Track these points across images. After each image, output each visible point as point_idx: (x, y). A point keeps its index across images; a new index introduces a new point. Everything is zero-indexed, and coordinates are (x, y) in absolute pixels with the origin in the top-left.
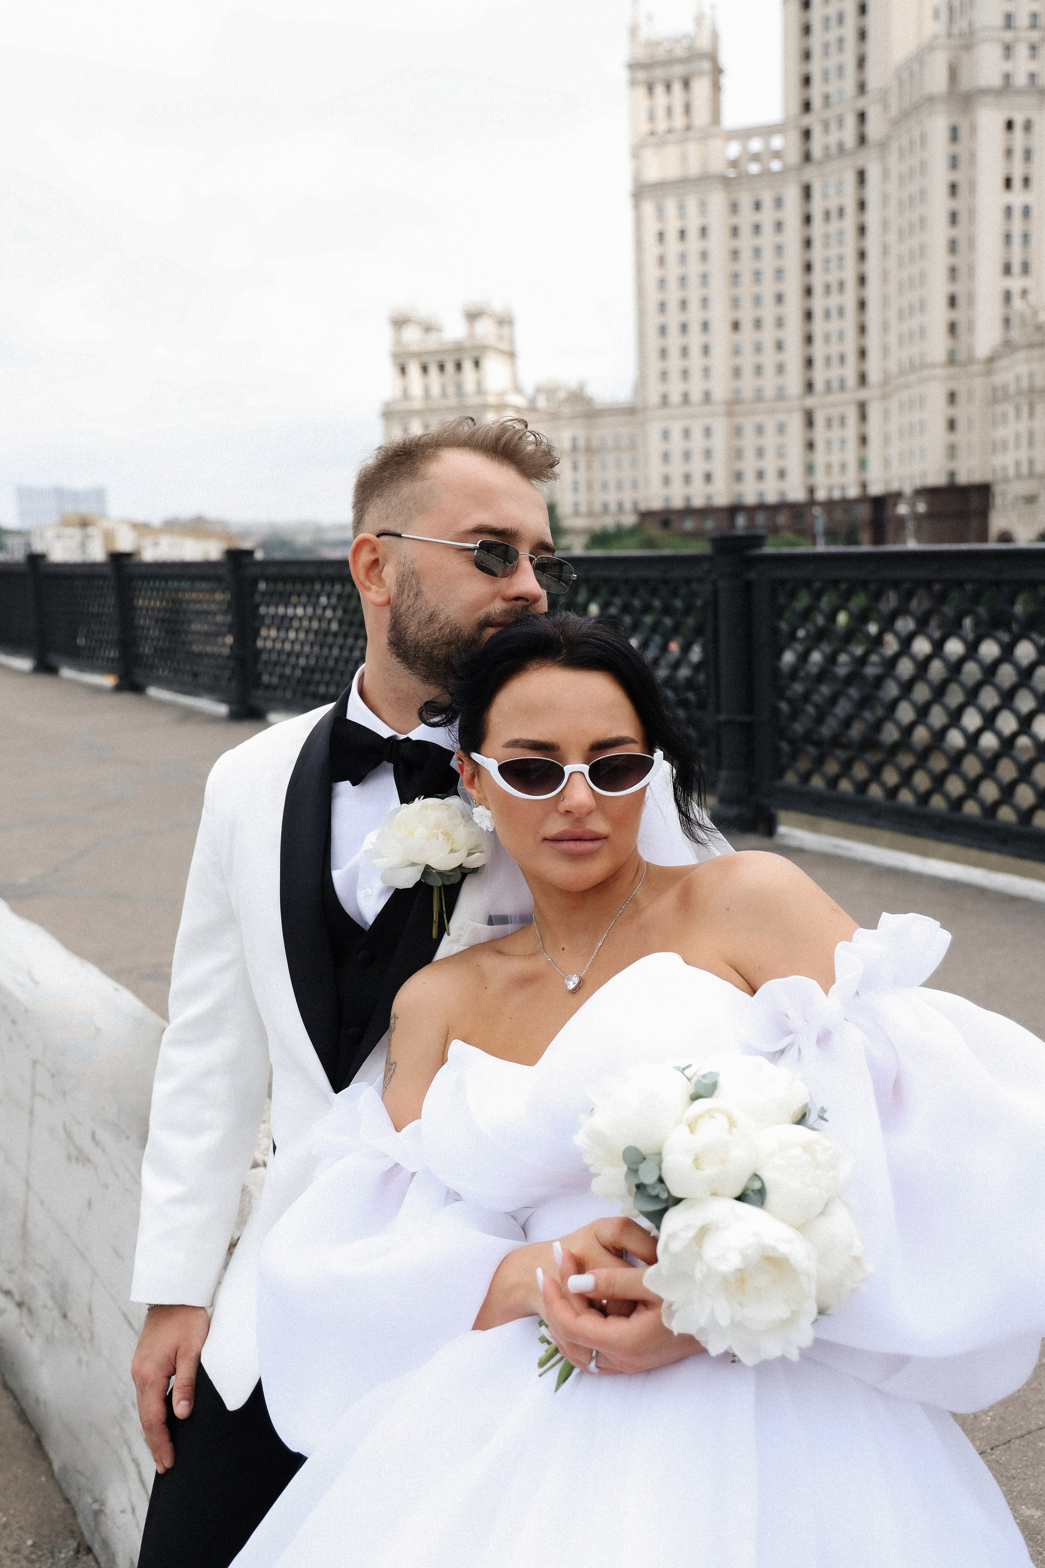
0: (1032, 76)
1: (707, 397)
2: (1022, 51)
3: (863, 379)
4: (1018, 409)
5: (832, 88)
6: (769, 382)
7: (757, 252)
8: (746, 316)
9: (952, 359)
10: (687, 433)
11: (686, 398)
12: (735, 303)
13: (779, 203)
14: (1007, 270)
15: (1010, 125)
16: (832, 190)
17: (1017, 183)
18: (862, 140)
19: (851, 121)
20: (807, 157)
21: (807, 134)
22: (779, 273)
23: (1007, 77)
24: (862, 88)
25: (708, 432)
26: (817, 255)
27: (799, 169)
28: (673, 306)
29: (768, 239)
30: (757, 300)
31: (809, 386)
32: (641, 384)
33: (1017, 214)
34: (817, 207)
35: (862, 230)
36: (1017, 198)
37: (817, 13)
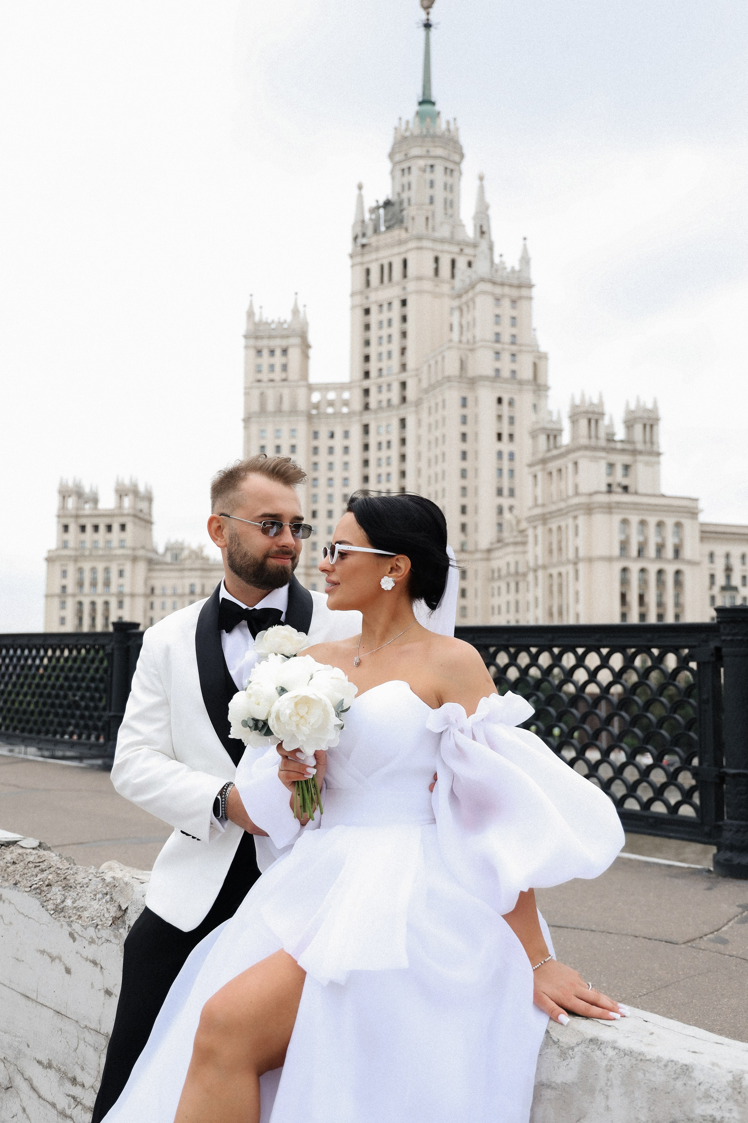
0: (514, 372)
2: (506, 357)
4: (508, 585)
5: (384, 364)
7: (331, 465)
8: (322, 508)
9: (464, 548)
12: (314, 498)
13: (346, 434)
14: (500, 492)
15: (500, 401)
16: (383, 430)
17: (505, 437)
18: (404, 399)
19: (396, 387)
20: (366, 407)
21: (366, 392)
22: (346, 481)
23: (497, 371)
24: (404, 367)
26: (372, 471)
27: (361, 414)
29: (338, 458)
30: (330, 498)
33: (506, 457)
34: (373, 440)
35: (403, 457)
36: (505, 446)
37: (374, 318)
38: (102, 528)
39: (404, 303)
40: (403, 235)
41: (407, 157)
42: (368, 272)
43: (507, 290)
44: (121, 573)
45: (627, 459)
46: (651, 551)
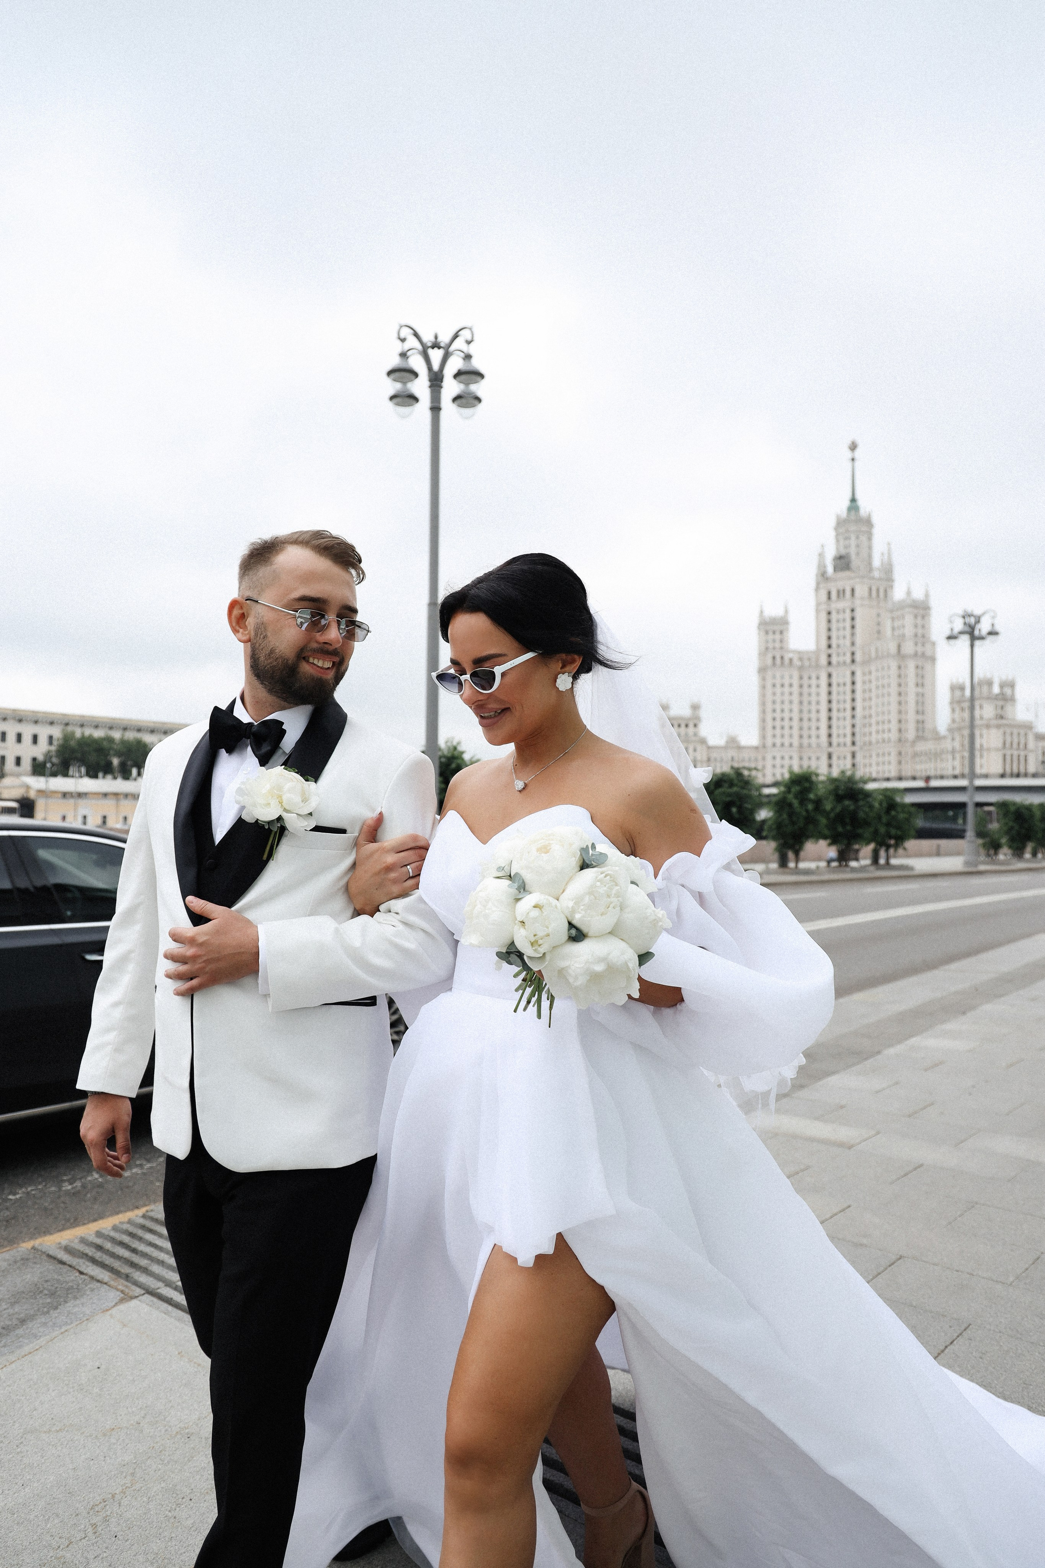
0: (923, 652)
1: (791, 745)
2: (920, 645)
3: (853, 743)
5: (841, 642)
6: (814, 740)
7: (810, 694)
8: (805, 716)
9: (900, 740)
10: (783, 758)
11: (782, 745)
12: (801, 711)
13: (818, 678)
14: (917, 712)
15: (917, 667)
16: (841, 676)
17: (920, 685)
18: (853, 661)
19: (848, 654)
20: (830, 663)
21: (829, 656)
22: (818, 703)
23: (916, 652)
24: (853, 644)
25: (791, 758)
26: (834, 697)
27: (827, 667)
28: (778, 711)
29: (814, 690)
30: (810, 711)
31: (830, 744)
32: (763, 737)
34: (834, 681)
35: (853, 691)
36: (920, 690)
37: (834, 616)
38: (683, 726)
39: (853, 610)
40: (853, 575)
41: (847, 531)
42: (829, 593)
43: (921, 612)
44: (695, 750)
45: (1000, 703)
46: (1015, 745)
